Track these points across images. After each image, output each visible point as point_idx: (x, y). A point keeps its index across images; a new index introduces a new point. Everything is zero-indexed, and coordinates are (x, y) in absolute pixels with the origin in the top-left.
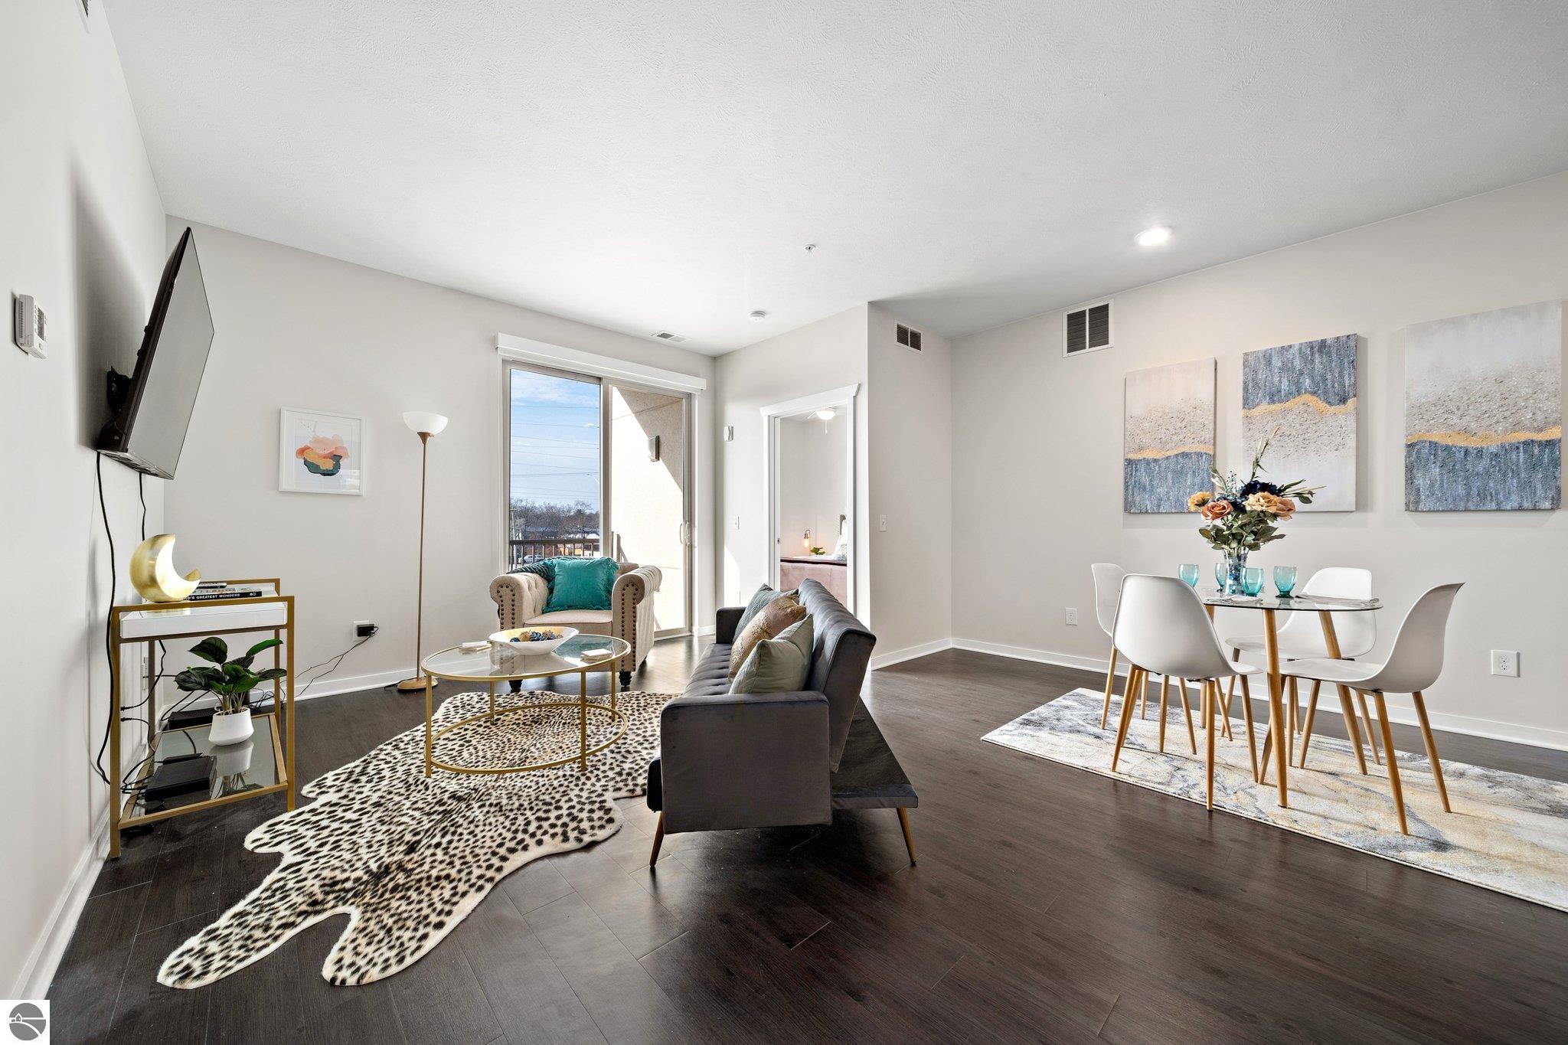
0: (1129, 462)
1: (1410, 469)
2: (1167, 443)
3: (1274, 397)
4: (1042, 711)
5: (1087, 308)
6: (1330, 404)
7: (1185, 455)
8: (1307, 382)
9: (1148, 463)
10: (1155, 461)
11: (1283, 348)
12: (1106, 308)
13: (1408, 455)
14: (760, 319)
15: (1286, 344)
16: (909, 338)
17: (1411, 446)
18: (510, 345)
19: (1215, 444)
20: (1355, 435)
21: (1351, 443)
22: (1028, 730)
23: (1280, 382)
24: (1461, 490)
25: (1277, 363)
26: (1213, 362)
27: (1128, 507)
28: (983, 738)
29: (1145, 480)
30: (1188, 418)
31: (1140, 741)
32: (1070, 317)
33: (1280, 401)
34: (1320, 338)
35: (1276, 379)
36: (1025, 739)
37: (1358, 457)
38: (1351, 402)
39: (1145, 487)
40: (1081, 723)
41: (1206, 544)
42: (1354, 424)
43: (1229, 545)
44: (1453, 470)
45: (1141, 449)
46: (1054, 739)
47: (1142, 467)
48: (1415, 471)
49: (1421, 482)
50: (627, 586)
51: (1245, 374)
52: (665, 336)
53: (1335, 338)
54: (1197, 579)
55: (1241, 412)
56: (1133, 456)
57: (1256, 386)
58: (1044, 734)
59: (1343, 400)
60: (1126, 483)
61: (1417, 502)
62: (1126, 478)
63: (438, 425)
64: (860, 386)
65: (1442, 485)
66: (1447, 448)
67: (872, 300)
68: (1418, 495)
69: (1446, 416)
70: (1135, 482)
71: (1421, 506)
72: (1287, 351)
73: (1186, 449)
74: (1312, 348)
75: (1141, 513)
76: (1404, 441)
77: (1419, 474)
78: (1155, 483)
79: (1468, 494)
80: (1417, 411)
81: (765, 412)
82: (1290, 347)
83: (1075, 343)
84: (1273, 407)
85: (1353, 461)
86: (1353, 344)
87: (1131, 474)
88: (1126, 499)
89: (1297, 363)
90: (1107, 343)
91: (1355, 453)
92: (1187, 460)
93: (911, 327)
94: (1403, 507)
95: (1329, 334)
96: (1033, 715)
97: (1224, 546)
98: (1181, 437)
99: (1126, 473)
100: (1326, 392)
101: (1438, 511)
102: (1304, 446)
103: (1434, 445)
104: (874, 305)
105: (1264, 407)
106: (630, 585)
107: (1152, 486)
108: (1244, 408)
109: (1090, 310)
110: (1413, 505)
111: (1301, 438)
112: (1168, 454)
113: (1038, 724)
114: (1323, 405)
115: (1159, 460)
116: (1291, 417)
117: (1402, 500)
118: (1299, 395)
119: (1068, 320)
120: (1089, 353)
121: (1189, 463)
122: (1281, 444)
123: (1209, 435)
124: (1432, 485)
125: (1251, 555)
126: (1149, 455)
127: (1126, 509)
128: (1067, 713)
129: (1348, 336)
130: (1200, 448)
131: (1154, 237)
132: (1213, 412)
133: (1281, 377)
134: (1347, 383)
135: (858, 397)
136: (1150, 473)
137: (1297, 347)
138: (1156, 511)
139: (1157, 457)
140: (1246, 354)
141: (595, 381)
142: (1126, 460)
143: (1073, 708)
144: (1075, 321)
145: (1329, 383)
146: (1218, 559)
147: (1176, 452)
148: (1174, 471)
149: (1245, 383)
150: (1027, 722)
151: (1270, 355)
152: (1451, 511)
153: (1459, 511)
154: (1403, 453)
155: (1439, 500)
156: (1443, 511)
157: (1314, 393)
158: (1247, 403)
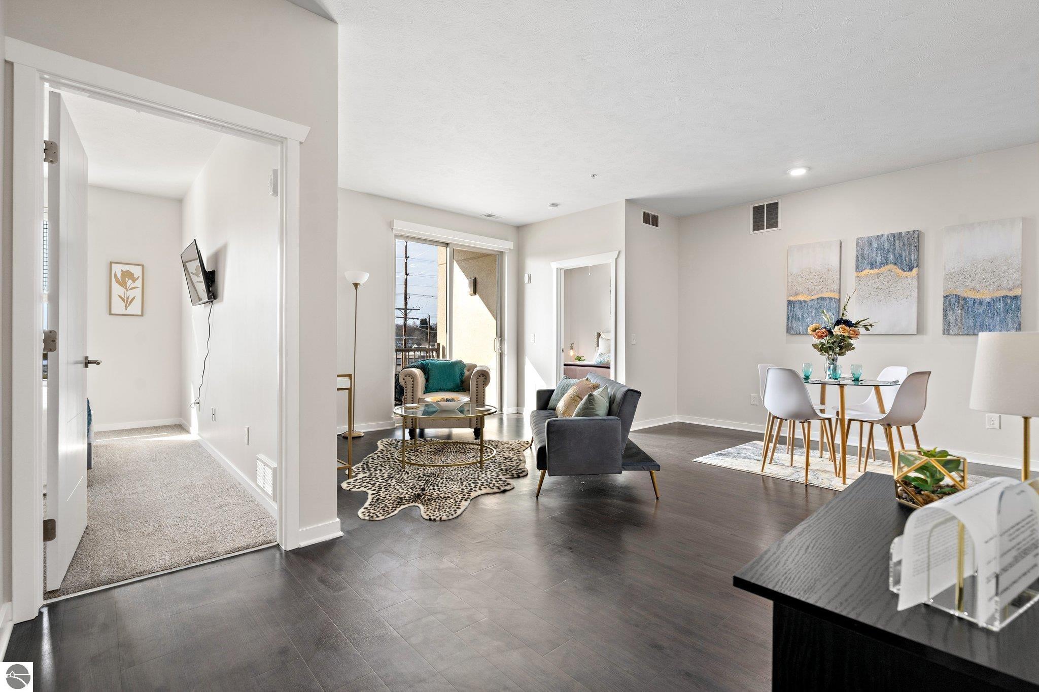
0: (790, 303)
1: (945, 310)
2: (812, 291)
3: (873, 265)
4: (730, 450)
5: (765, 204)
6: (904, 271)
7: (823, 299)
8: (891, 257)
9: (801, 302)
10: (805, 302)
11: (878, 236)
12: (777, 204)
13: (945, 302)
14: (555, 208)
15: (880, 234)
16: (651, 219)
17: (946, 297)
18: (400, 226)
19: (840, 293)
20: (916, 290)
21: (915, 294)
22: (720, 457)
23: (876, 256)
24: (971, 322)
25: (875, 245)
26: (839, 243)
27: (789, 330)
28: (694, 460)
29: (799, 314)
30: (824, 276)
31: (782, 462)
32: (755, 208)
33: (876, 268)
34: (898, 231)
35: (874, 255)
36: (717, 461)
37: (918, 302)
38: (915, 270)
39: (799, 318)
40: (751, 455)
41: (817, 353)
42: (917, 283)
43: (828, 353)
44: (966, 312)
45: (797, 294)
46: (734, 461)
47: (797, 306)
48: (948, 312)
49: (951, 318)
50: (480, 376)
51: (857, 251)
52: (489, 216)
53: (906, 232)
54: (811, 372)
55: (855, 274)
56: (791, 299)
57: (863, 257)
58: (729, 459)
59: (911, 269)
60: (788, 315)
61: (948, 330)
62: (787, 312)
63: (364, 279)
64: (619, 252)
65: (961, 321)
66: (965, 299)
67: (627, 198)
68: (949, 325)
69: (964, 280)
70: (793, 315)
71: (951, 332)
72: (881, 238)
73: (824, 295)
74: (894, 237)
75: (796, 334)
76: (942, 294)
77: (950, 313)
78: (805, 315)
79: (975, 325)
80: (949, 277)
81: (554, 265)
82: (882, 235)
83: (758, 226)
84: (872, 271)
85: (915, 305)
86: (916, 236)
87: (791, 310)
88: (788, 325)
89: (886, 245)
90: (777, 226)
91: (916, 300)
92: (823, 302)
93: (652, 213)
94: (942, 332)
95: (903, 229)
96: (724, 451)
97: (825, 353)
98: (820, 287)
99: (788, 309)
100: (902, 263)
101: (960, 335)
102: (889, 295)
103: (958, 297)
104: (628, 201)
105: (868, 271)
106: (481, 376)
107: (803, 317)
108: (856, 271)
109: (767, 205)
110: (947, 331)
111: (888, 290)
112: (813, 298)
113: (727, 455)
114: (899, 271)
115: (807, 301)
116: (882, 277)
117: (941, 328)
118: (887, 264)
119: (754, 211)
120: (766, 233)
121: (825, 303)
122: (877, 293)
123: (836, 287)
124: (957, 320)
125: (840, 358)
126: (801, 298)
127: (787, 332)
128: (745, 451)
129: (914, 231)
130: (831, 295)
131: (798, 172)
132: (838, 273)
133: (877, 253)
134: (913, 258)
135: (619, 259)
136: (802, 308)
137: (886, 236)
138: (805, 333)
139: (806, 300)
140: (858, 239)
141: (444, 245)
142: (788, 300)
143: (749, 449)
144: (758, 211)
145: (904, 258)
146: (823, 360)
147: (817, 297)
148: (816, 308)
149: (857, 256)
150: (721, 454)
151: (871, 240)
152: (966, 335)
153: (970, 335)
154: (941, 300)
155: (960, 328)
156: (962, 335)
157: (895, 264)
158: (858, 269)
